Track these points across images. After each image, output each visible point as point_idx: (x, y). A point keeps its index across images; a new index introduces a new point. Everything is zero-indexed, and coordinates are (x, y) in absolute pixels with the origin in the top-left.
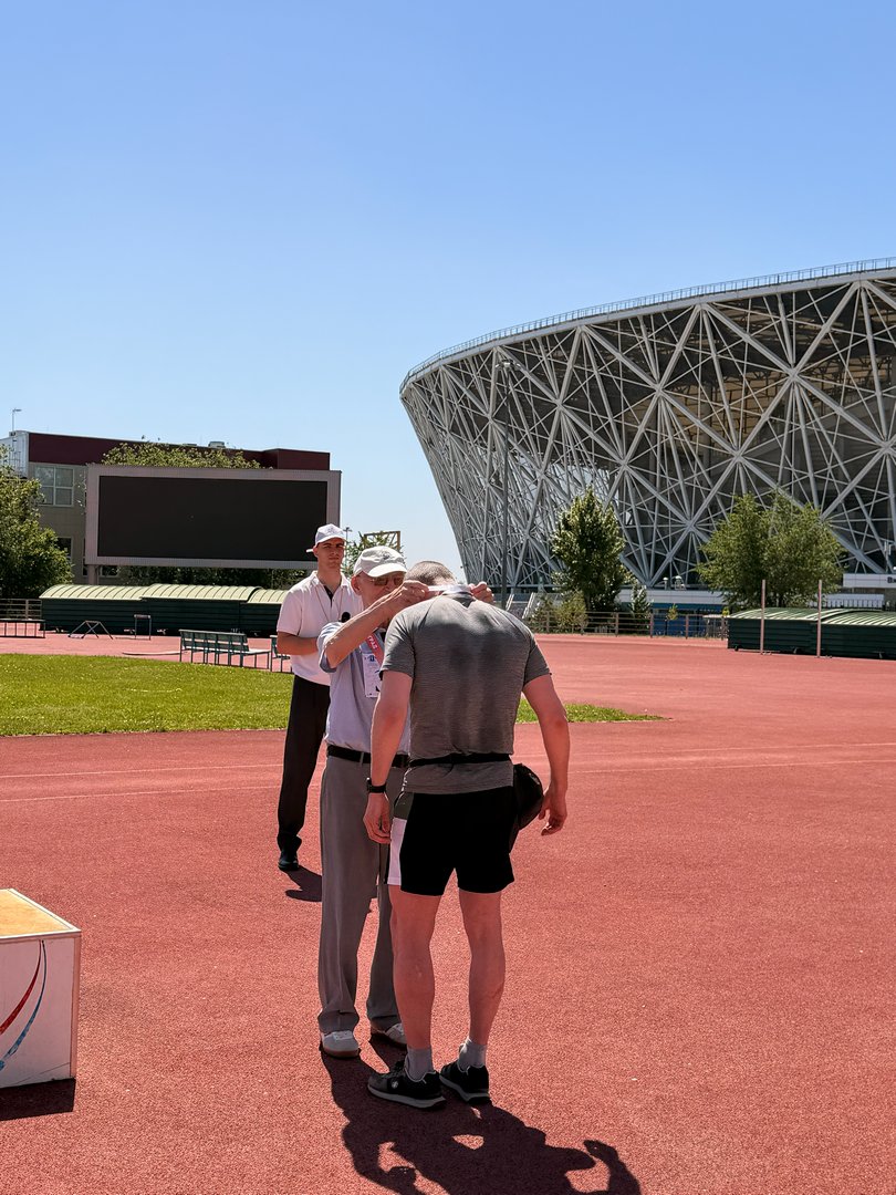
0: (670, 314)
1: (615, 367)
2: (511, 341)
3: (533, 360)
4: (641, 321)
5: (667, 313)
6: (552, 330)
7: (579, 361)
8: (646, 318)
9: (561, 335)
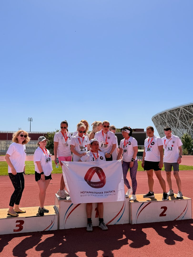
0: (178, 109)
1: (172, 116)
2: (160, 114)
3: (163, 116)
4: (174, 110)
5: (177, 109)
6: (164, 112)
7: (168, 116)
8: (175, 110)
9: (165, 113)
